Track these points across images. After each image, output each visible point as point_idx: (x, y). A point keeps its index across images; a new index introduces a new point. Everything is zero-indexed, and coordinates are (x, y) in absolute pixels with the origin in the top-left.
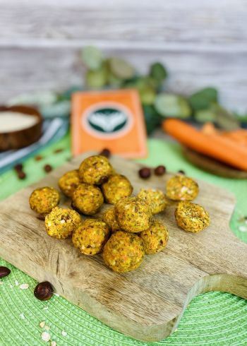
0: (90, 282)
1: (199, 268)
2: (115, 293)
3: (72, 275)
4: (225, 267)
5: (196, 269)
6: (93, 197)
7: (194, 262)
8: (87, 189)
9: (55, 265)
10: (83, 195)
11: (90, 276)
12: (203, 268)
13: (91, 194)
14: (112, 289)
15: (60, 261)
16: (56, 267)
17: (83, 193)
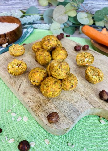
0: (31, 99)
1: (90, 103)
2: (42, 107)
3: (24, 93)
5: (88, 103)
7: (88, 99)
8: (43, 52)
12: (92, 103)
13: (45, 55)
15: (21, 85)
16: (18, 88)
17: (40, 54)
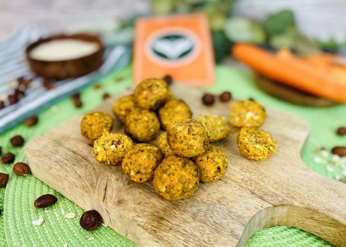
0: (138, 210)
1: (261, 198)
2: (165, 222)
3: (120, 202)
4: (292, 197)
5: (258, 200)
6: (148, 122)
7: (256, 192)
8: (141, 113)
9: (103, 192)
10: (136, 120)
11: (139, 204)
12: (266, 198)
13: (146, 119)
14: (162, 218)
15: (108, 188)
16: (103, 194)
17: (137, 118)
